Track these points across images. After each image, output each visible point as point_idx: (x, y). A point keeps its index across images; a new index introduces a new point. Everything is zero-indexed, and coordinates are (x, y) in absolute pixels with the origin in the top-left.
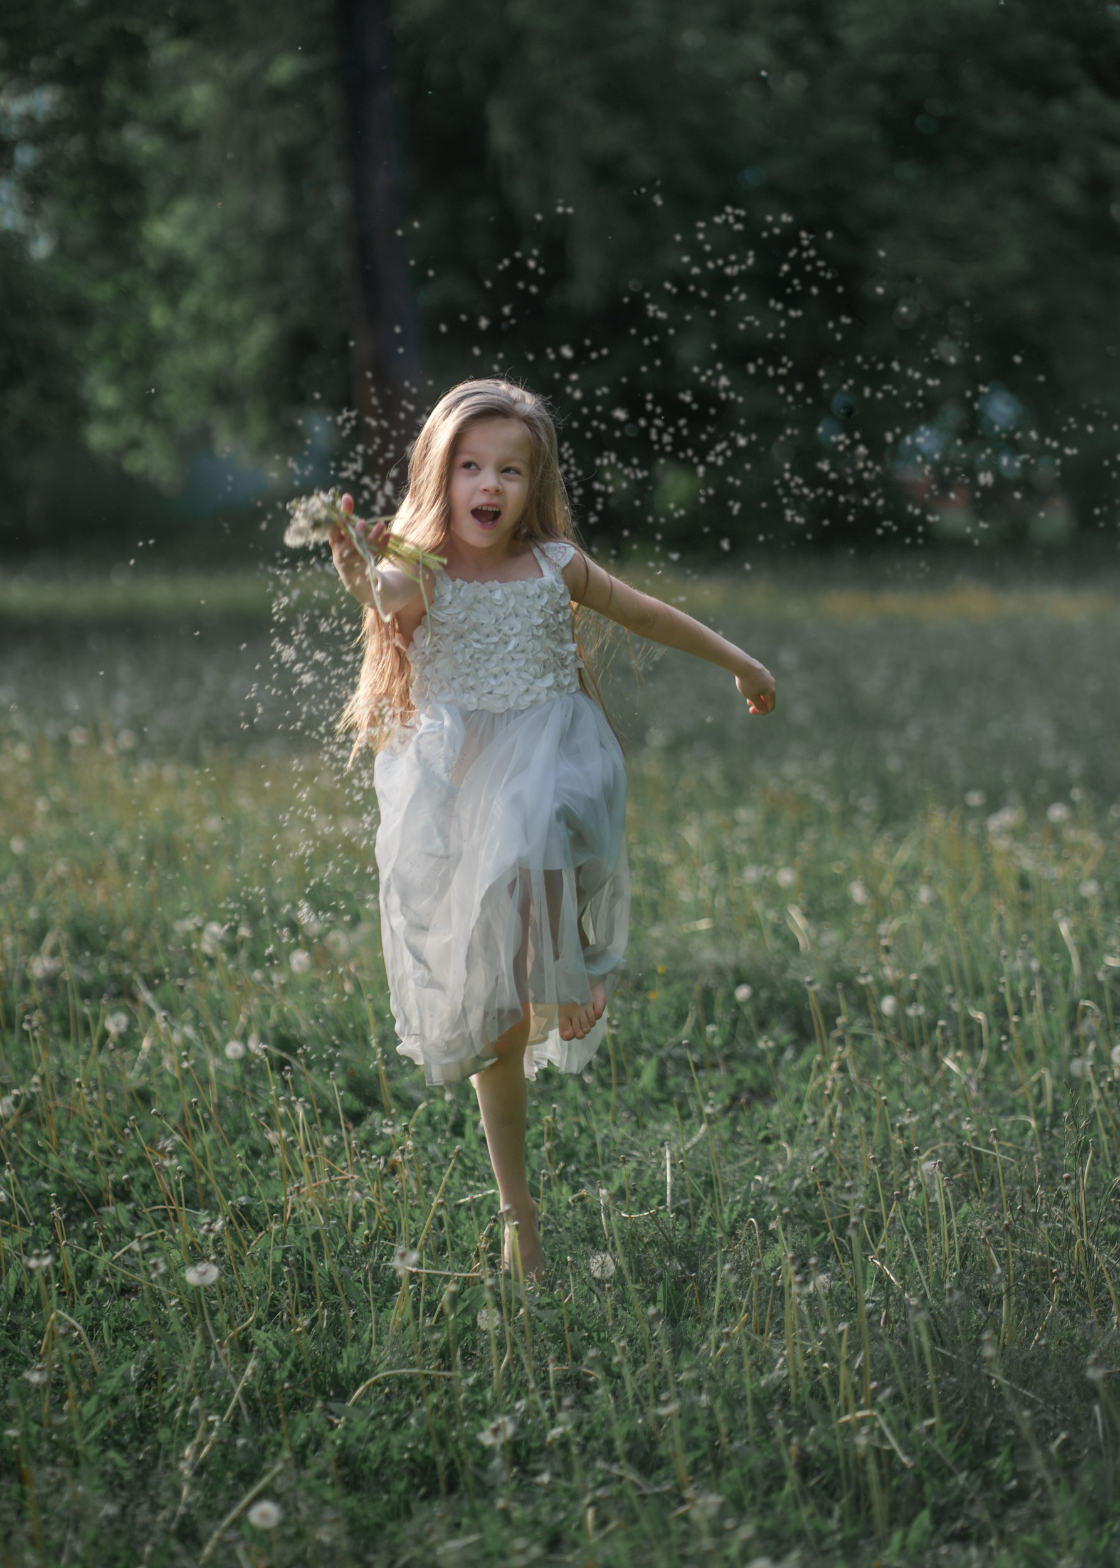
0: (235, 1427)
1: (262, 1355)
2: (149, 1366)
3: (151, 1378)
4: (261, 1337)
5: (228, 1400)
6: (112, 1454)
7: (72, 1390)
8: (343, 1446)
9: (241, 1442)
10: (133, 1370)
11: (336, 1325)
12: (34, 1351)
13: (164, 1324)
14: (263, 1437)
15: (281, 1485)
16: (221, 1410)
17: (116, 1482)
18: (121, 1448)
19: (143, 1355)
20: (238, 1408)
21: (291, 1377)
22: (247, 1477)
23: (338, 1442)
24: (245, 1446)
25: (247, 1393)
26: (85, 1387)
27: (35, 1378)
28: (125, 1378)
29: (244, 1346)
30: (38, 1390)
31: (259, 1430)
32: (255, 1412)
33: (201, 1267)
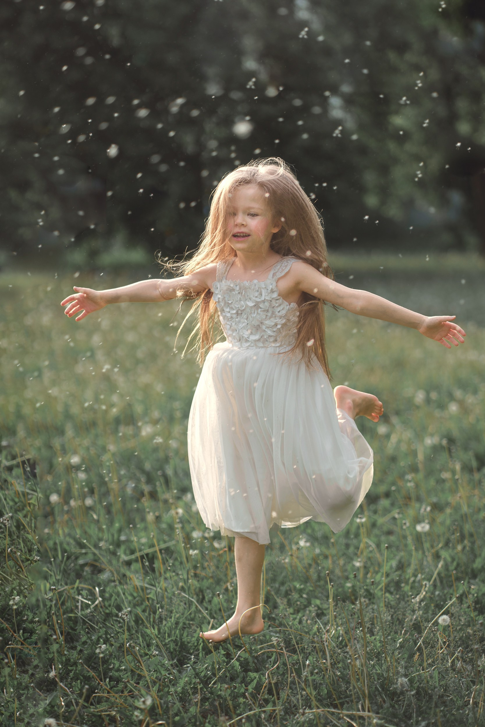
0: (435, 586)
1: (445, 560)
2: (400, 562)
3: (401, 567)
4: (444, 554)
5: (432, 577)
6: (387, 595)
7: (371, 570)
8: (477, 597)
9: (437, 593)
10: (394, 563)
11: (472, 550)
12: (356, 554)
13: (406, 545)
14: (446, 591)
15: (453, 610)
16: (429, 580)
17: (389, 606)
18: (391, 593)
19: (398, 558)
20: (435, 579)
21: (456, 569)
22: (439, 607)
23: (475, 595)
24: (439, 594)
25: (439, 574)
26: (376, 569)
27: (358, 564)
28: (391, 567)
29: (437, 557)
30: (358, 569)
31: (443, 588)
32: (441, 582)
33: (423, 525)
